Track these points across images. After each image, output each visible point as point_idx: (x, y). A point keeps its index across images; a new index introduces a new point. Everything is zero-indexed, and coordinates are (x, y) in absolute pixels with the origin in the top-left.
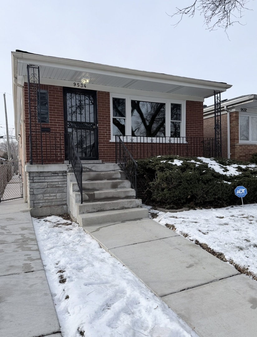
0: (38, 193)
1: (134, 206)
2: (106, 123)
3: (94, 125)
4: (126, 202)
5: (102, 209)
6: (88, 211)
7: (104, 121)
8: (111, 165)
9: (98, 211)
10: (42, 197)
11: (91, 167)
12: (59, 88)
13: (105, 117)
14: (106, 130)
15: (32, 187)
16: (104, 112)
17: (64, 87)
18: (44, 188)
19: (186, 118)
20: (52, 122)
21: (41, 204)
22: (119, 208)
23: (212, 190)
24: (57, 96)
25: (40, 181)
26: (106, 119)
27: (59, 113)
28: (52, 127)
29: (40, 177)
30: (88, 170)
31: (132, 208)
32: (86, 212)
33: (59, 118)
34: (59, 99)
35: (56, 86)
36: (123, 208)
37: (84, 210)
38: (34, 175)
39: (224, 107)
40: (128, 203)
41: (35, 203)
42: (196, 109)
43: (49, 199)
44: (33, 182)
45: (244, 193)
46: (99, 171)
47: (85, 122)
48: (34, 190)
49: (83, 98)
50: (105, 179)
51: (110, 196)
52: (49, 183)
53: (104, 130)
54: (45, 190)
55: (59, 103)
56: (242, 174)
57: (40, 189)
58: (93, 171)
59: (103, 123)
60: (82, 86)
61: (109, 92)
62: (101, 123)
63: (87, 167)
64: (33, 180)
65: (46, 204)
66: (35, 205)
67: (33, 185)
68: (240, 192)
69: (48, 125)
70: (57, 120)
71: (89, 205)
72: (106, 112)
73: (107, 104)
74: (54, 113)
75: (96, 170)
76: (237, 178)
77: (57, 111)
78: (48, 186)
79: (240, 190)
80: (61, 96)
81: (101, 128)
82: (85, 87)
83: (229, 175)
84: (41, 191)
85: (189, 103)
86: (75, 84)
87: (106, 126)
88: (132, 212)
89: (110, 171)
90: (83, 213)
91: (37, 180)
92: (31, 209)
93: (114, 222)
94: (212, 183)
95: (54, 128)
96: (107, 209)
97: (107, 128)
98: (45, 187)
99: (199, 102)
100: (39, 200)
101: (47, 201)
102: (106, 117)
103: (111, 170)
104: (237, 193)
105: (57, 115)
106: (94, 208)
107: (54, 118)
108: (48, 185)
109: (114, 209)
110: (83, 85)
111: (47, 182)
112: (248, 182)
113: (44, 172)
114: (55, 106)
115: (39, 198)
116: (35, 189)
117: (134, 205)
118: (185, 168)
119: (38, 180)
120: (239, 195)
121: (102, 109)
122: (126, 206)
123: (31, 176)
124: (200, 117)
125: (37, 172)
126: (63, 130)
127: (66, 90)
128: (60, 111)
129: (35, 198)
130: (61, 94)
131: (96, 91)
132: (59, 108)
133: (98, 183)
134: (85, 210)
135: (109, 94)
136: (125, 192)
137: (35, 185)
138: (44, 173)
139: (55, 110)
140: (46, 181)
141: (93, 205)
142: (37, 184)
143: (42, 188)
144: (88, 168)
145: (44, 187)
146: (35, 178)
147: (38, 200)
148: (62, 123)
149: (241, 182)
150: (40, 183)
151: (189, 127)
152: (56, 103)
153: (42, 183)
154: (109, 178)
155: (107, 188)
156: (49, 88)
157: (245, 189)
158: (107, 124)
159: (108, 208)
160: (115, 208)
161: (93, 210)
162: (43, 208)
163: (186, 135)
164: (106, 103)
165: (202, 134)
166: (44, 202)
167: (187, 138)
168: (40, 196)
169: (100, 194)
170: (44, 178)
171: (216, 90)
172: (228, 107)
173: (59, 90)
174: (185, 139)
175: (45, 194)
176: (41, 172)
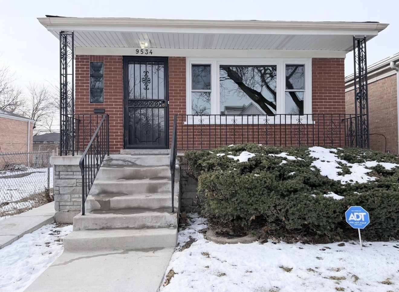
0: (65, 193)
1: (163, 225)
2: (180, 99)
3: (164, 102)
4: (148, 217)
5: (109, 226)
6: (86, 227)
7: (177, 96)
8: (165, 157)
9: (103, 229)
10: (70, 198)
11: (134, 160)
12: (117, 58)
13: (178, 92)
14: (180, 108)
15: (57, 184)
16: (177, 84)
17: (123, 56)
18: (72, 187)
19: (312, 85)
20: (107, 102)
21: (68, 207)
22: (136, 226)
23: (295, 209)
24: (114, 68)
25: (68, 177)
26: (180, 93)
27: (116, 89)
28: (107, 108)
29: (68, 171)
30: (130, 164)
31: (159, 227)
32: (84, 228)
33: (116, 96)
34: (116, 71)
35: (114, 56)
36: (144, 227)
37: (80, 225)
38: (61, 169)
39: (389, 64)
40: (152, 220)
41: (60, 205)
42: (331, 70)
43: (78, 201)
44: (59, 179)
45: (363, 220)
46: (146, 165)
47: (158, 99)
48: (60, 188)
49: (149, 68)
50: (147, 178)
51: (135, 205)
52: (79, 180)
53: (177, 108)
54: (73, 189)
55: (116, 77)
56: (377, 181)
57: (67, 188)
58: (137, 165)
59: (175, 99)
60: (147, 53)
61: (185, 57)
62: (172, 99)
63: (129, 160)
64: (59, 175)
65: (75, 208)
66: (61, 207)
67: (58, 181)
68: (355, 218)
69: (103, 105)
70: (114, 99)
71: (88, 219)
72: (179, 84)
73: (181, 74)
74: (110, 89)
75: (142, 165)
76: (361, 189)
77: (114, 87)
78: (78, 184)
79: (355, 214)
80: (119, 68)
81: (172, 105)
82: (152, 53)
83: (346, 182)
84: (68, 190)
85: (316, 62)
86: (137, 51)
87: (180, 102)
88: (146, 236)
89: (163, 166)
90: (80, 229)
91: (63, 176)
92: (56, 212)
93: (114, 250)
94: (297, 196)
95: (110, 108)
96: (117, 227)
97: (180, 105)
98: (74, 185)
99: (337, 59)
100: (66, 201)
101: (75, 204)
102: (180, 90)
103: (164, 164)
104: (350, 219)
105: (114, 92)
106: (96, 224)
107: (110, 96)
108: (77, 182)
109: (127, 228)
110: (149, 51)
111: (77, 179)
112: (382, 197)
113: (72, 165)
114: (111, 80)
115: (65, 199)
116: (62, 187)
117: (162, 222)
118: (254, 167)
119: (65, 176)
120: (353, 224)
121: (175, 81)
122: (149, 224)
123: (57, 170)
124: (337, 82)
125: (64, 166)
126: (121, 111)
127: (128, 60)
128: (118, 87)
129: (61, 199)
130: (120, 65)
131: (168, 57)
132: (116, 83)
133: (126, 184)
134: (83, 226)
135: (185, 59)
136: (160, 200)
137: (61, 182)
138: (73, 167)
139: (111, 87)
140: (75, 177)
141: (95, 219)
142: (64, 180)
143: (70, 187)
144: (130, 162)
145: (72, 185)
146: (61, 173)
147: (64, 202)
148: (120, 102)
149: (365, 197)
150: (67, 180)
151: (317, 99)
152: (113, 77)
153: (69, 180)
154: (153, 177)
155: (140, 193)
156: (106, 59)
157: (365, 214)
158: (182, 101)
159: (118, 225)
160: (130, 226)
161: (95, 227)
162: (71, 212)
163: (313, 111)
164: (180, 72)
165: (342, 108)
166: (72, 204)
167: (314, 115)
168: (66, 197)
169: (119, 201)
170: (72, 173)
171: (356, 35)
172: (397, 63)
173: (117, 60)
174: (310, 117)
175: (73, 194)
176: (69, 166)
